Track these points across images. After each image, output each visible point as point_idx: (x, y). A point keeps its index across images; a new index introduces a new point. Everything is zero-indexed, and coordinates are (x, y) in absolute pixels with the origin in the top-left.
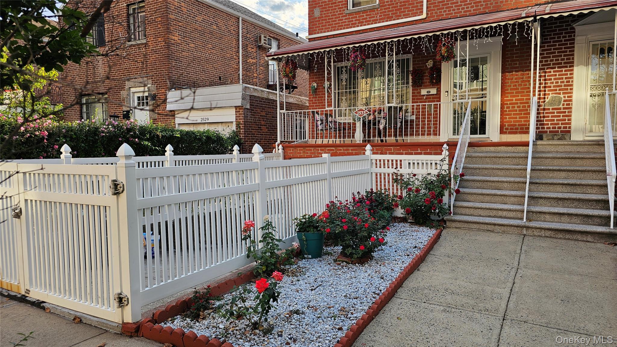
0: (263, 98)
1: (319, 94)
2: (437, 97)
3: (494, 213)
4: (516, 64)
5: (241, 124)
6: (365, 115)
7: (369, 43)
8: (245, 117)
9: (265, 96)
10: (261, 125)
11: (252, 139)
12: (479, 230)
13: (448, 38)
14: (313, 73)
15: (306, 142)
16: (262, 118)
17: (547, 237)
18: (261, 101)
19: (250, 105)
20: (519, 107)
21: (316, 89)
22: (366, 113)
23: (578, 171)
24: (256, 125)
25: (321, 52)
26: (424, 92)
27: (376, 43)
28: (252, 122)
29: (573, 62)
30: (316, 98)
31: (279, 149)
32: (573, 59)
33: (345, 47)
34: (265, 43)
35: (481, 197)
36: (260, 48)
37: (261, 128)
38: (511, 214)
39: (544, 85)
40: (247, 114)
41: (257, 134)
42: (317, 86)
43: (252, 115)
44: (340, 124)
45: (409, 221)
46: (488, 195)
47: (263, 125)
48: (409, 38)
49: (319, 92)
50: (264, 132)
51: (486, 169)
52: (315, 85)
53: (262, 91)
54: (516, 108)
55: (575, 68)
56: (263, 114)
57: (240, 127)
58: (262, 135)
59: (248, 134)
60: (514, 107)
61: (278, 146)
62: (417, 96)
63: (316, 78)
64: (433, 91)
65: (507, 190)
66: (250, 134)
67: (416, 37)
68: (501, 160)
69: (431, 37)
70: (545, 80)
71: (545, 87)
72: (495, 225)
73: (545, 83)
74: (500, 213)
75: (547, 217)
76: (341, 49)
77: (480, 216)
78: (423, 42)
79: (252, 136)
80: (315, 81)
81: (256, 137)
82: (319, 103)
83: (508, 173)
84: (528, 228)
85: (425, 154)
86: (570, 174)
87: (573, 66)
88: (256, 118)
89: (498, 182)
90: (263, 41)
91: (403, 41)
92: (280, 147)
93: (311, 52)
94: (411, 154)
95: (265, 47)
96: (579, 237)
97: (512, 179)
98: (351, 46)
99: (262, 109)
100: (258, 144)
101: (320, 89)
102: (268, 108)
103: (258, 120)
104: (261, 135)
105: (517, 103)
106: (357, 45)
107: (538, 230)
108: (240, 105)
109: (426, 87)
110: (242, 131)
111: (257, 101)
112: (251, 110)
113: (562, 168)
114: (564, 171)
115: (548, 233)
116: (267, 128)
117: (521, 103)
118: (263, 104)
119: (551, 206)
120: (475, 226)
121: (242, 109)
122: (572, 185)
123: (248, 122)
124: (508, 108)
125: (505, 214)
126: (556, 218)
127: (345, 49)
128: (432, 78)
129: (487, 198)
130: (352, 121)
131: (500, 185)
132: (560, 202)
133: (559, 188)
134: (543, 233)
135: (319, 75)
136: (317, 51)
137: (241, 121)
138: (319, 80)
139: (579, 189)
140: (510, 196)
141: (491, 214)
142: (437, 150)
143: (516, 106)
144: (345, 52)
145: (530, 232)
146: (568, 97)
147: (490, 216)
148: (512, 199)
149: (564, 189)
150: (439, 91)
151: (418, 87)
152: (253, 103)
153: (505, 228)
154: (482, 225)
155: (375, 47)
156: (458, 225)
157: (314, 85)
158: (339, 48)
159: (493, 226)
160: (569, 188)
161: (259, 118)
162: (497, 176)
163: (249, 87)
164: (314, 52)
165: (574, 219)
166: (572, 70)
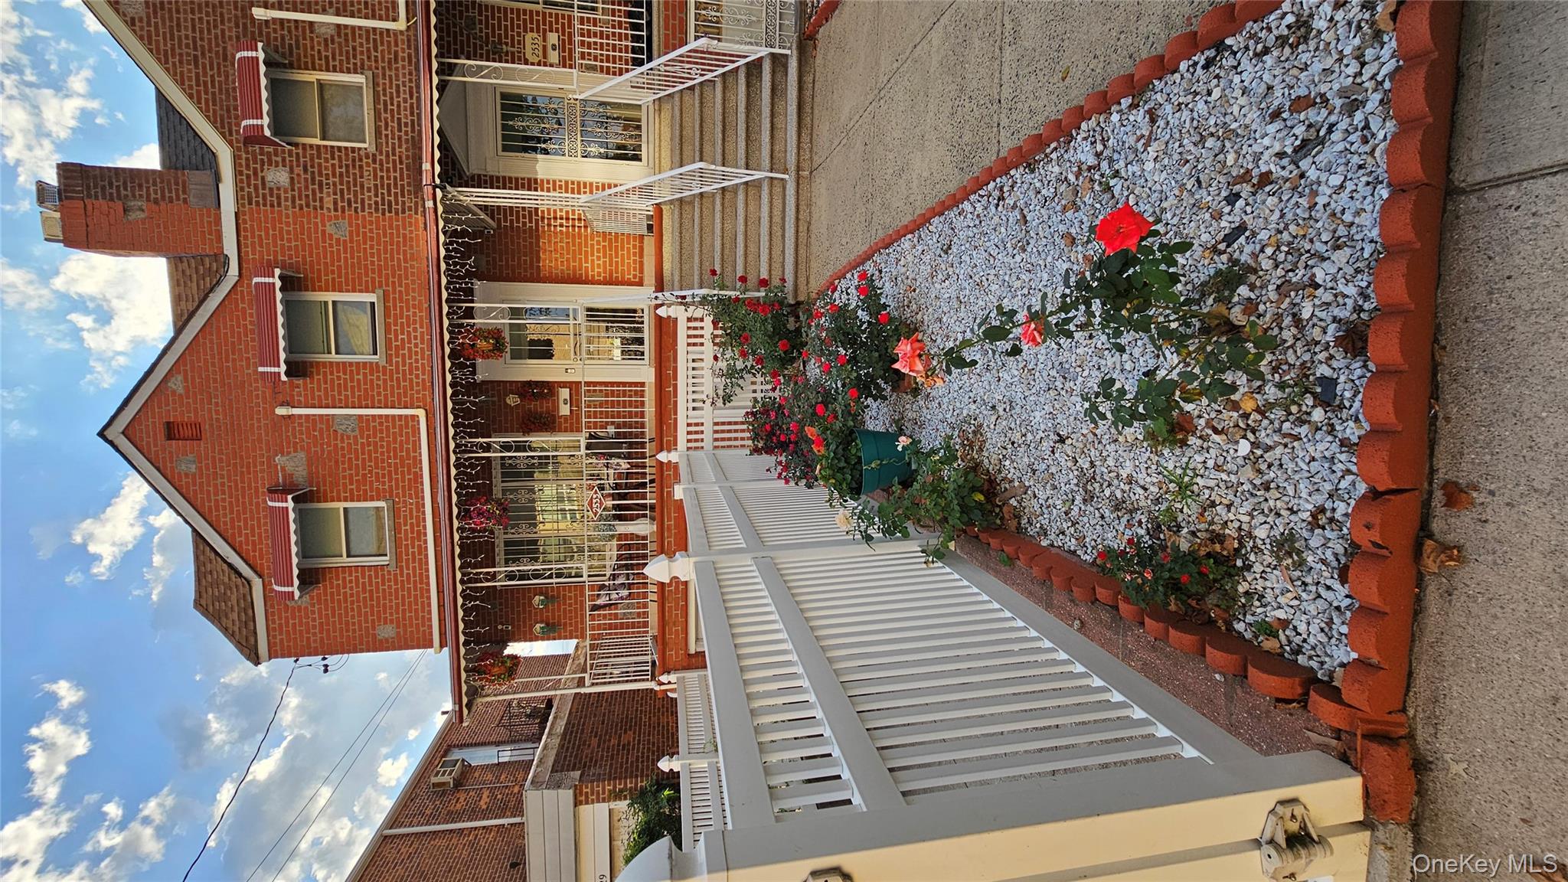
0: (561, 746)
1: (559, 616)
2: (574, 387)
3: (777, 229)
4: (525, 261)
5: (615, 787)
6: (600, 496)
7: (454, 485)
8: (599, 779)
9: (556, 741)
10: (619, 745)
11: (648, 762)
12: (808, 245)
13: (460, 333)
14: (513, 633)
15: (654, 638)
16: (604, 742)
17: (811, 140)
18: (568, 748)
19: (573, 770)
20: (599, 258)
21: (547, 624)
22: (596, 493)
23: (701, 126)
24: (618, 754)
25: (463, 591)
26: (565, 410)
27: (453, 472)
28: (611, 764)
29: (529, 180)
30: (565, 624)
31: (669, 683)
32: (523, 179)
33: (456, 537)
34: (450, 774)
35: (750, 258)
36: (459, 783)
37: (624, 746)
38: (778, 202)
39: (564, 221)
40: (594, 774)
41: (638, 752)
42: (541, 622)
43: (595, 765)
44: (620, 557)
45: (801, 368)
46: (746, 246)
47: (619, 741)
48: (450, 405)
49: (554, 619)
50: (634, 738)
51: (701, 264)
52: (538, 626)
53: (545, 747)
54: (601, 262)
55: (539, 177)
56: (595, 741)
57: (621, 791)
58: (639, 740)
59: (637, 770)
60: (599, 265)
61: (661, 684)
62: (572, 424)
63: (525, 627)
64: (565, 393)
65: (736, 225)
66: (637, 766)
67: (449, 391)
68: (685, 245)
69: (453, 364)
70: (555, 218)
71: (567, 219)
72: (797, 219)
73: (561, 218)
74: (777, 219)
75: (777, 148)
76: (460, 546)
77: (783, 252)
78: (461, 379)
79: (643, 762)
80: (532, 627)
81: (643, 753)
82: (576, 617)
83: (707, 230)
84: (798, 169)
85: (675, 379)
86: (706, 138)
87: (536, 180)
88: (602, 756)
89: (723, 237)
90: (446, 778)
91: (456, 417)
92: (664, 678)
93: (461, 613)
94: (676, 402)
95: (459, 772)
96: (808, 93)
97: (718, 216)
98: (456, 524)
99: (584, 744)
100: (658, 761)
101: (547, 617)
102: (582, 733)
103: (608, 752)
104: (639, 743)
105: (593, 261)
106: (455, 511)
107: (802, 153)
108: (571, 792)
109: (556, 408)
110: (631, 783)
111: (566, 756)
112: (584, 767)
113: (697, 149)
114: (701, 145)
115: (805, 138)
116: (625, 732)
117: (592, 255)
118: (574, 744)
119: (760, 150)
120: (802, 251)
121: (581, 787)
122: (724, 127)
123: (610, 772)
124: (599, 273)
125: (777, 212)
126: (779, 135)
127: (461, 538)
128: (541, 396)
129: (752, 248)
130: (615, 542)
131: (728, 235)
132: (753, 136)
133: (730, 146)
134: (806, 146)
135: (519, 621)
136: (460, 601)
137: (607, 788)
138: (530, 620)
139: (730, 118)
140: (746, 211)
141: (779, 234)
142: (669, 357)
143: (596, 262)
144: (467, 538)
145: (805, 165)
146: (585, 187)
147: (783, 236)
148: (751, 208)
149: (730, 139)
150: (564, 384)
151: (554, 422)
152: (569, 765)
153: (802, 203)
154: (800, 240)
155: (465, 473)
156: (802, 280)
157: (538, 630)
158: (457, 550)
159: (801, 223)
160: (730, 132)
161: (603, 751)
162: (713, 246)
163: (534, 777)
164: (462, 606)
165: (779, 108)
166: (542, 181)
